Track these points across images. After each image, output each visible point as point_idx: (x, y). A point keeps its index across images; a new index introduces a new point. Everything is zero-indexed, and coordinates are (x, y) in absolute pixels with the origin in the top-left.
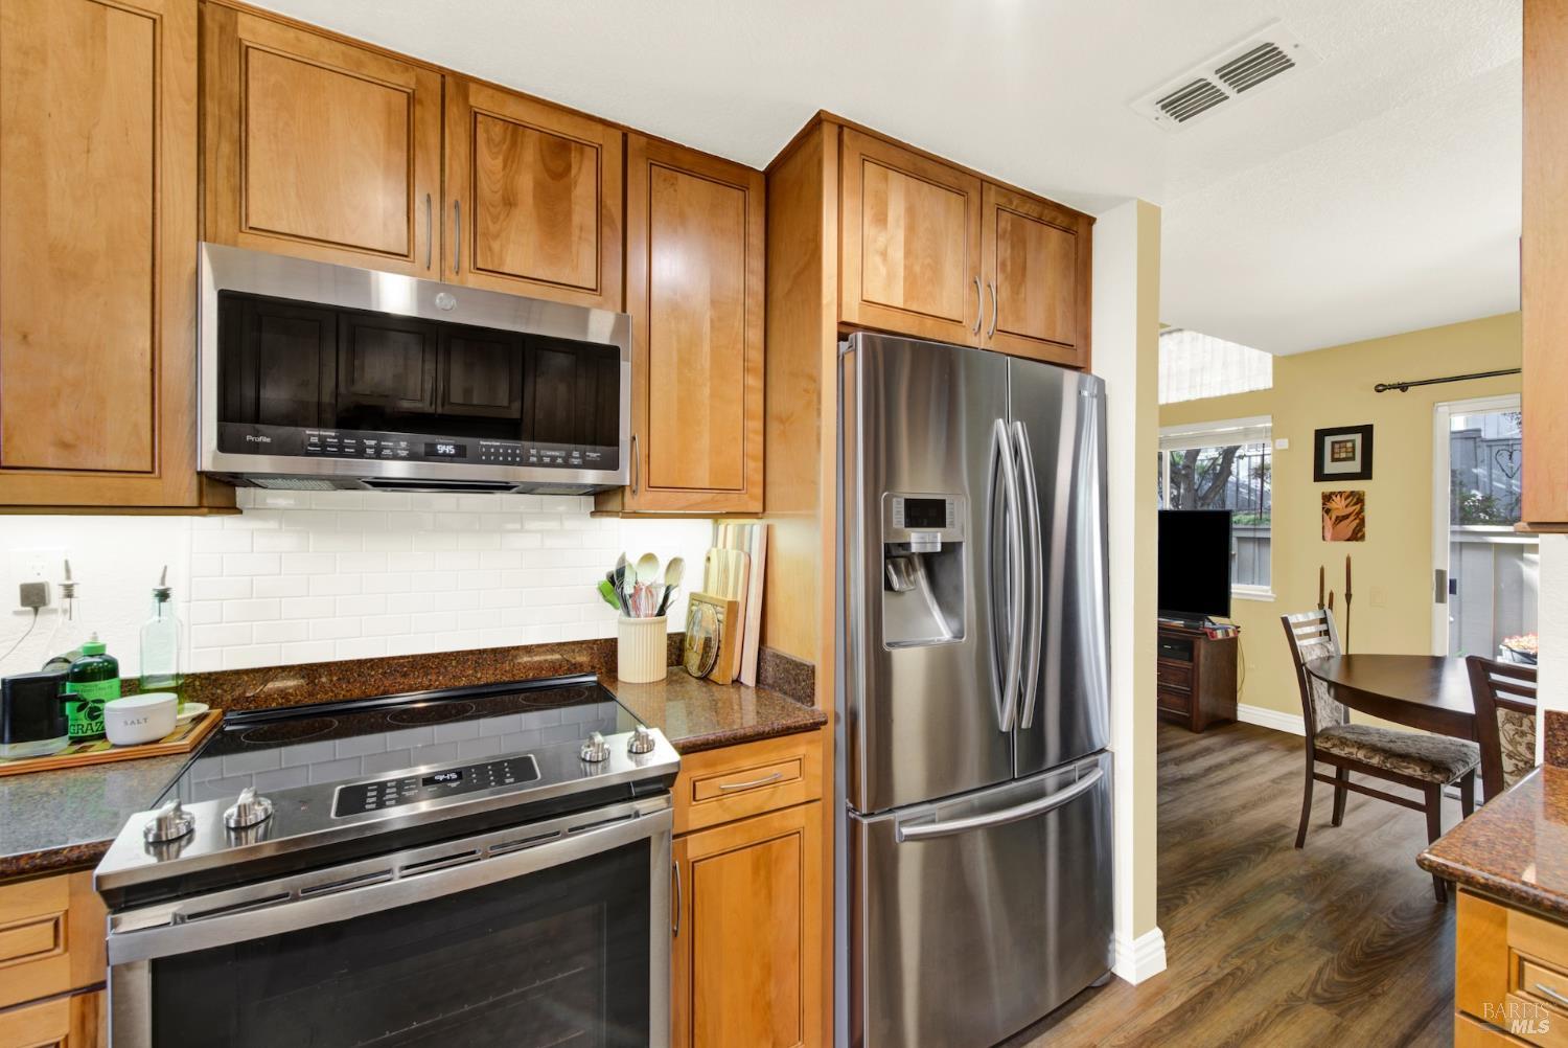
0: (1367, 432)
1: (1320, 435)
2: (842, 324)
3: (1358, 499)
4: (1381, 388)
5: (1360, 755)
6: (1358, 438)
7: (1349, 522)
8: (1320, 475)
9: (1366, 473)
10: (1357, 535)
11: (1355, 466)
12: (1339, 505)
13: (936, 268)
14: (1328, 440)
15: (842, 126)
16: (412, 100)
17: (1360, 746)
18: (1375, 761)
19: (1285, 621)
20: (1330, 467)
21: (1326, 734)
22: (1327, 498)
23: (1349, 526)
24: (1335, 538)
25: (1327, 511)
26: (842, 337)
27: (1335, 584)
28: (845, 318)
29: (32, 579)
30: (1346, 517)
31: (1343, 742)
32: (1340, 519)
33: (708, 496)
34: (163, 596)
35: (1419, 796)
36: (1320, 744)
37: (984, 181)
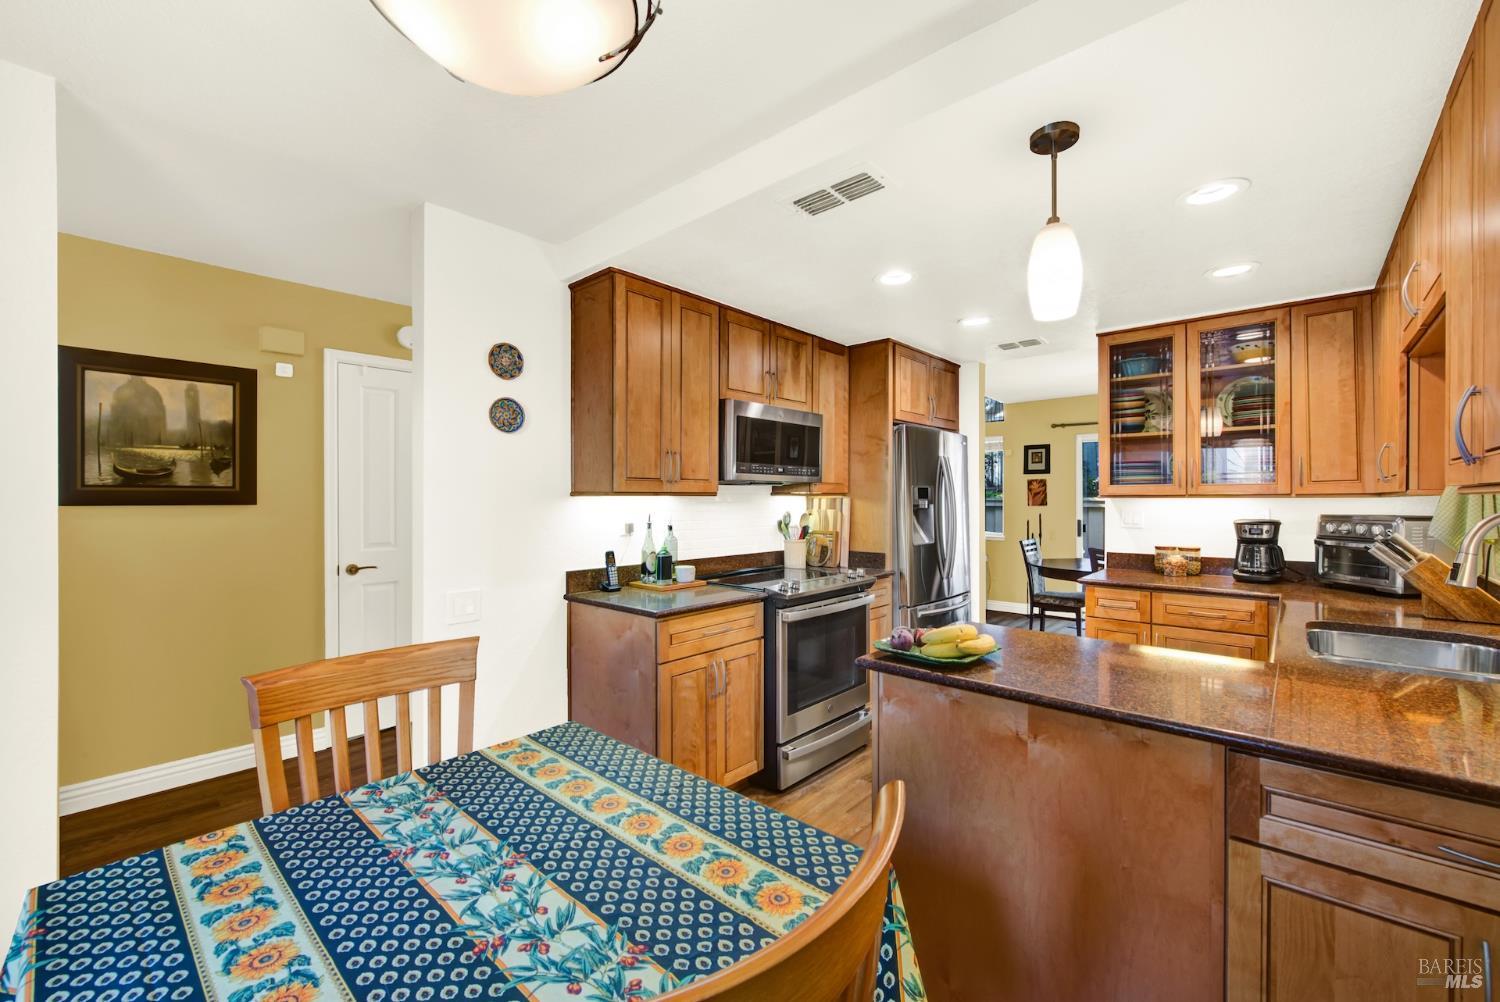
0: (1047, 447)
1: (1027, 448)
2: (894, 419)
3: (1043, 483)
4: (1054, 426)
5: (1052, 601)
6: (1043, 451)
7: (1038, 495)
8: (1027, 471)
9: (1047, 470)
10: (1044, 503)
11: (1042, 466)
12: (1035, 486)
13: (918, 395)
14: (1030, 451)
15: (895, 344)
16: (764, 335)
17: (1051, 597)
18: (1057, 602)
19: (1021, 542)
20: (1031, 467)
21: (1038, 595)
22: (1030, 483)
23: (1040, 498)
24: (1033, 504)
25: (1030, 490)
26: (894, 424)
27: (1034, 529)
28: (897, 417)
29: (630, 522)
30: (1039, 493)
31: (1045, 597)
32: (1036, 494)
33: (831, 487)
34: (671, 528)
35: (1073, 615)
36: (1036, 599)
37: (931, 356)
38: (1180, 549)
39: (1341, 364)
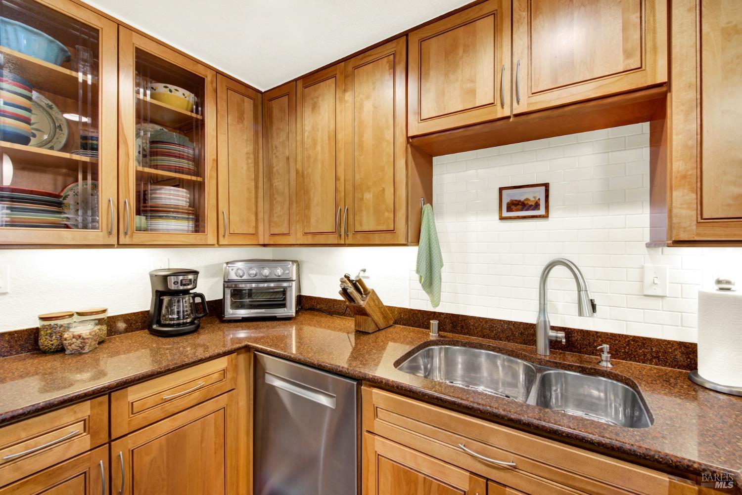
38: (79, 314)
39: (247, 140)
